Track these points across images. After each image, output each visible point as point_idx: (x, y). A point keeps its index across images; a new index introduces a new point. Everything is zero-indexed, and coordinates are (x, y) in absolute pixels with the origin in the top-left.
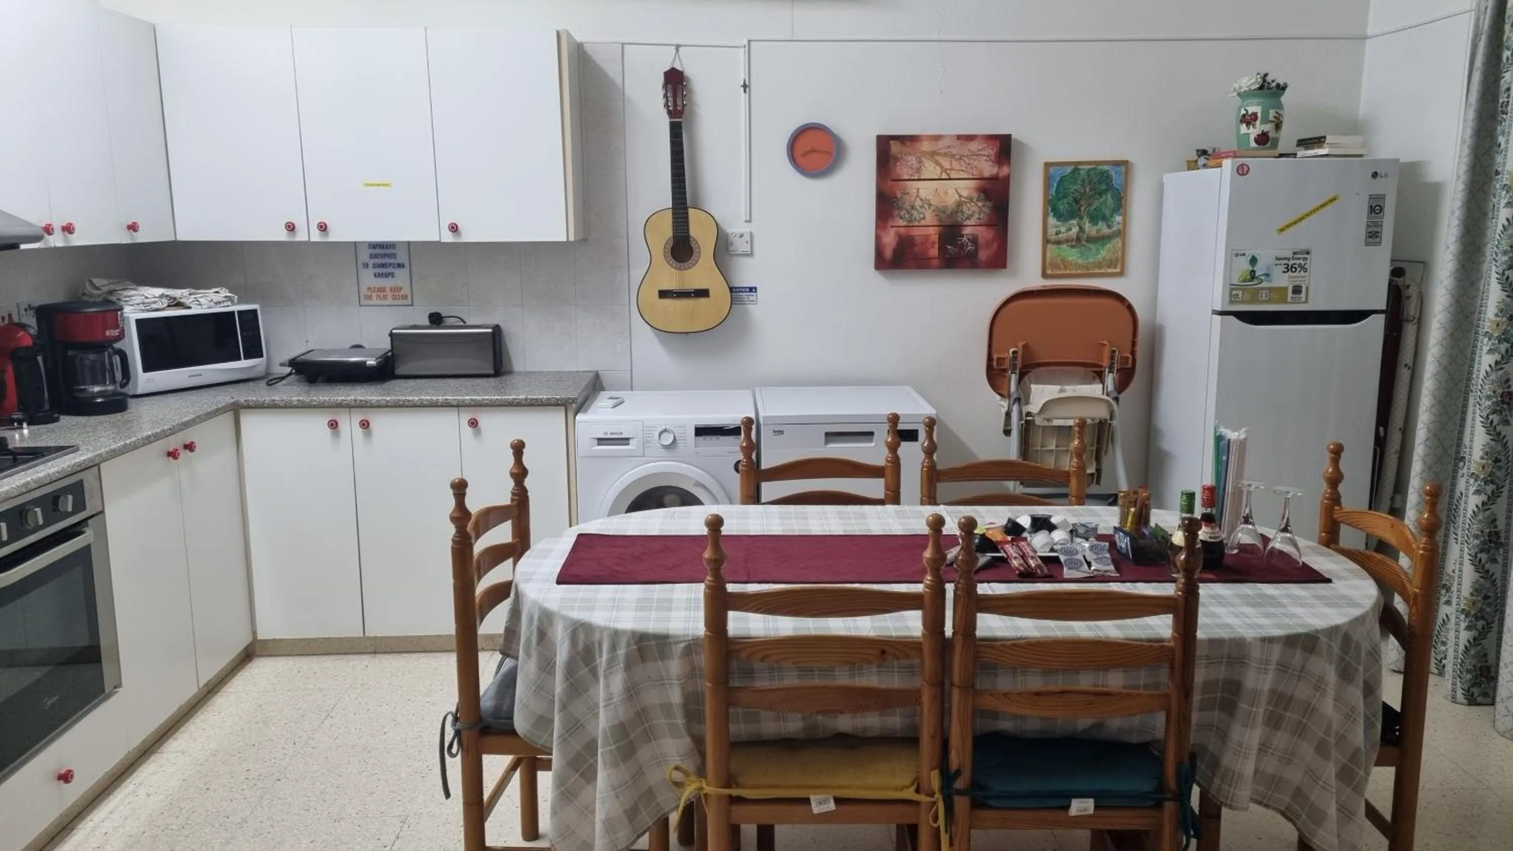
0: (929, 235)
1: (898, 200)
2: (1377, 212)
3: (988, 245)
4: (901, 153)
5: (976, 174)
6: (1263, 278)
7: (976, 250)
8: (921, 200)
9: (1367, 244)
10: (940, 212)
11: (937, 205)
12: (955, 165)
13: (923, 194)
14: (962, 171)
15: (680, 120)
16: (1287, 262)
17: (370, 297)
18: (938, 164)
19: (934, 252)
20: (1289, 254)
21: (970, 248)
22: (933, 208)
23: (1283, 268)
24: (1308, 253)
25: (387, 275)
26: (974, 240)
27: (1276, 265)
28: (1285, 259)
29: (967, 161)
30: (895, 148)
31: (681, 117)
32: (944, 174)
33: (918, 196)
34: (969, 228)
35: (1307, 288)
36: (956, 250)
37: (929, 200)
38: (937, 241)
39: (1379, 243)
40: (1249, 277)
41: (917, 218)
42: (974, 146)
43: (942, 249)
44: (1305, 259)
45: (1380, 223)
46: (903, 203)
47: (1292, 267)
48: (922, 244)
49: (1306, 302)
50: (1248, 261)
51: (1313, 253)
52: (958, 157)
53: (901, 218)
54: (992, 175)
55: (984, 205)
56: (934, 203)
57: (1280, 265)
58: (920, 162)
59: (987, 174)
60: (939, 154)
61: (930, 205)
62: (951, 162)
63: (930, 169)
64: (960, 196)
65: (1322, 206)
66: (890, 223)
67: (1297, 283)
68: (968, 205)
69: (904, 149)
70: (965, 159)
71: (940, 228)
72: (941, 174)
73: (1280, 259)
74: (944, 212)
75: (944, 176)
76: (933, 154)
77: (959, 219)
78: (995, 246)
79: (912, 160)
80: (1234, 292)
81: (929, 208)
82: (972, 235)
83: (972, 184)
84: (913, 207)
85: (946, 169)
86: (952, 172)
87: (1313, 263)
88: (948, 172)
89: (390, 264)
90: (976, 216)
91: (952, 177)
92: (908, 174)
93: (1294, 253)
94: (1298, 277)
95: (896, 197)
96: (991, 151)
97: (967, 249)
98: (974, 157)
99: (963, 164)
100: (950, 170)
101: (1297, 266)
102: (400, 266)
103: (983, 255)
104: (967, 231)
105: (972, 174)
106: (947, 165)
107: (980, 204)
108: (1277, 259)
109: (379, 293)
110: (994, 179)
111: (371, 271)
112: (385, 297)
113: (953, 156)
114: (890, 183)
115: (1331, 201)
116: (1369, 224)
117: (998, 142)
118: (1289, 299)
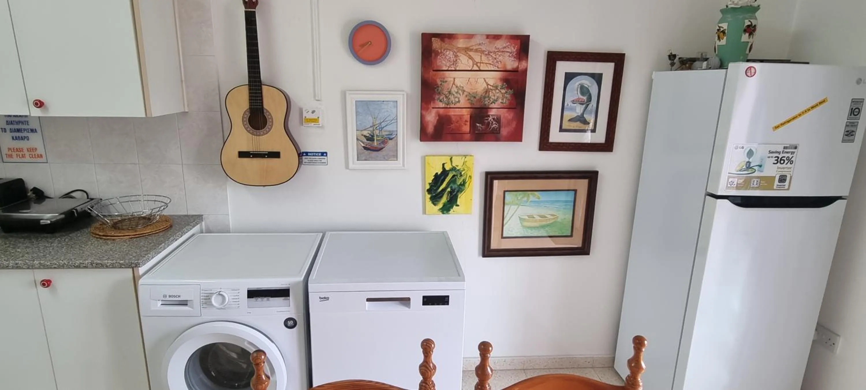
0: (463, 115)
1: (438, 87)
2: (856, 113)
3: (509, 123)
4: (441, 49)
5: (500, 66)
6: (756, 168)
7: (500, 127)
8: (457, 87)
9: (844, 141)
10: (471, 96)
11: (469, 91)
12: (484, 59)
13: (458, 82)
14: (490, 64)
15: (254, 10)
16: (777, 155)
17: (11, 156)
18: (470, 58)
19: (466, 128)
20: (780, 149)
21: (494, 126)
22: (465, 93)
23: (773, 160)
24: (796, 148)
25: (23, 138)
26: (498, 120)
27: (769, 157)
28: (777, 152)
29: (494, 56)
30: (436, 44)
31: (255, 9)
32: (475, 66)
33: (454, 83)
34: (494, 110)
35: (791, 177)
36: (483, 127)
37: (463, 87)
38: (469, 120)
39: (853, 141)
40: (744, 167)
41: (453, 102)
42: (500, 44)
43: (473, 126)
44: (793, 153)
45: (856, 124)
46: (443, 90)
47: (781, 160)
48: (457, 122)
49: (788, 189)
50: (746, 155)
51: (799, 148)
52: (487, 53)
53: (441, 101)
54: (513, 69)
55: (506, 92)
56: (466, 90)
57: (772, 157)
58: (456, 56)
59: (509, 67)
60: (471, 50)
61: (464, 91)
62: (481, 56)
63: (464, 62)
64: (488, 85)
65: (813, 107)
66: (432, 105)
67: (784, 173)
68: (494, 91)
69: (443, 44)
70: (491, 54)
71: (471, 110)
72: (473, 67)
73: (772, 152)
74: (475, 97)
75: (476, 68)
76: (467, 50)
77: (486, 102)
78: (514, 124)
79: (450, 54)
80: (730, 180)
81: (463, 94)
82: (497, 115)
83: (498, 75)
84: (450, 93)
85: (477, 63)
86: (482, 64)
87: (799, 157)
88: (479, 64)
89: (25, 130)
90: (500, 101)
91: (482, 69)
92: (446, 66)
93: (785, 148)
94: (785, 168)
95: (437, 84)
96: (513, 49)
97: (492, 127)
98: (500, 54)
99: (490, 59)
100: (480, 63)
101: (785, 159)
102: (33, 131)
103: (504, 132)
104: (493, 112)
105: (498, 68)
106: (477, 58)
107: (503, 91)
108: (770, 152)
109: (17, 153)
110: (515, 71)
111: (8, 135)
112: (23, 156)
113: (482, 52)
114: (432, 73)
115: (821, 103)
116: (848, 124)
117: (519, 41)
118: (775, 187)
